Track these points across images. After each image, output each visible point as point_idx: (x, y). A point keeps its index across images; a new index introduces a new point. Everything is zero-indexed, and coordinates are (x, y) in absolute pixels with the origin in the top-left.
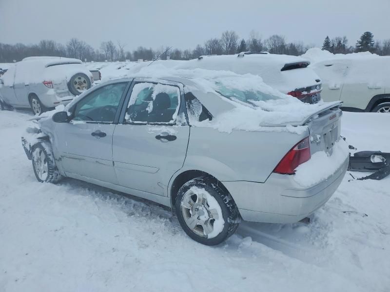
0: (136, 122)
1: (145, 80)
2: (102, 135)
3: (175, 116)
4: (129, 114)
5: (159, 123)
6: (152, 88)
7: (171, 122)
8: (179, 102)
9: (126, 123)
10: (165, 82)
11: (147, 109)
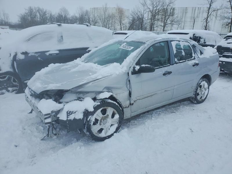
0: (181, 61)
1: (174, 39)
2: (170, 73)
3: (193, 55)
4: (176, 58)
5: (189, 59)
6: (179, 44)
7: (193, 58)
8: (192, 49)
9: (177, 63)
10: (183, 40)
11: (183, 54)
